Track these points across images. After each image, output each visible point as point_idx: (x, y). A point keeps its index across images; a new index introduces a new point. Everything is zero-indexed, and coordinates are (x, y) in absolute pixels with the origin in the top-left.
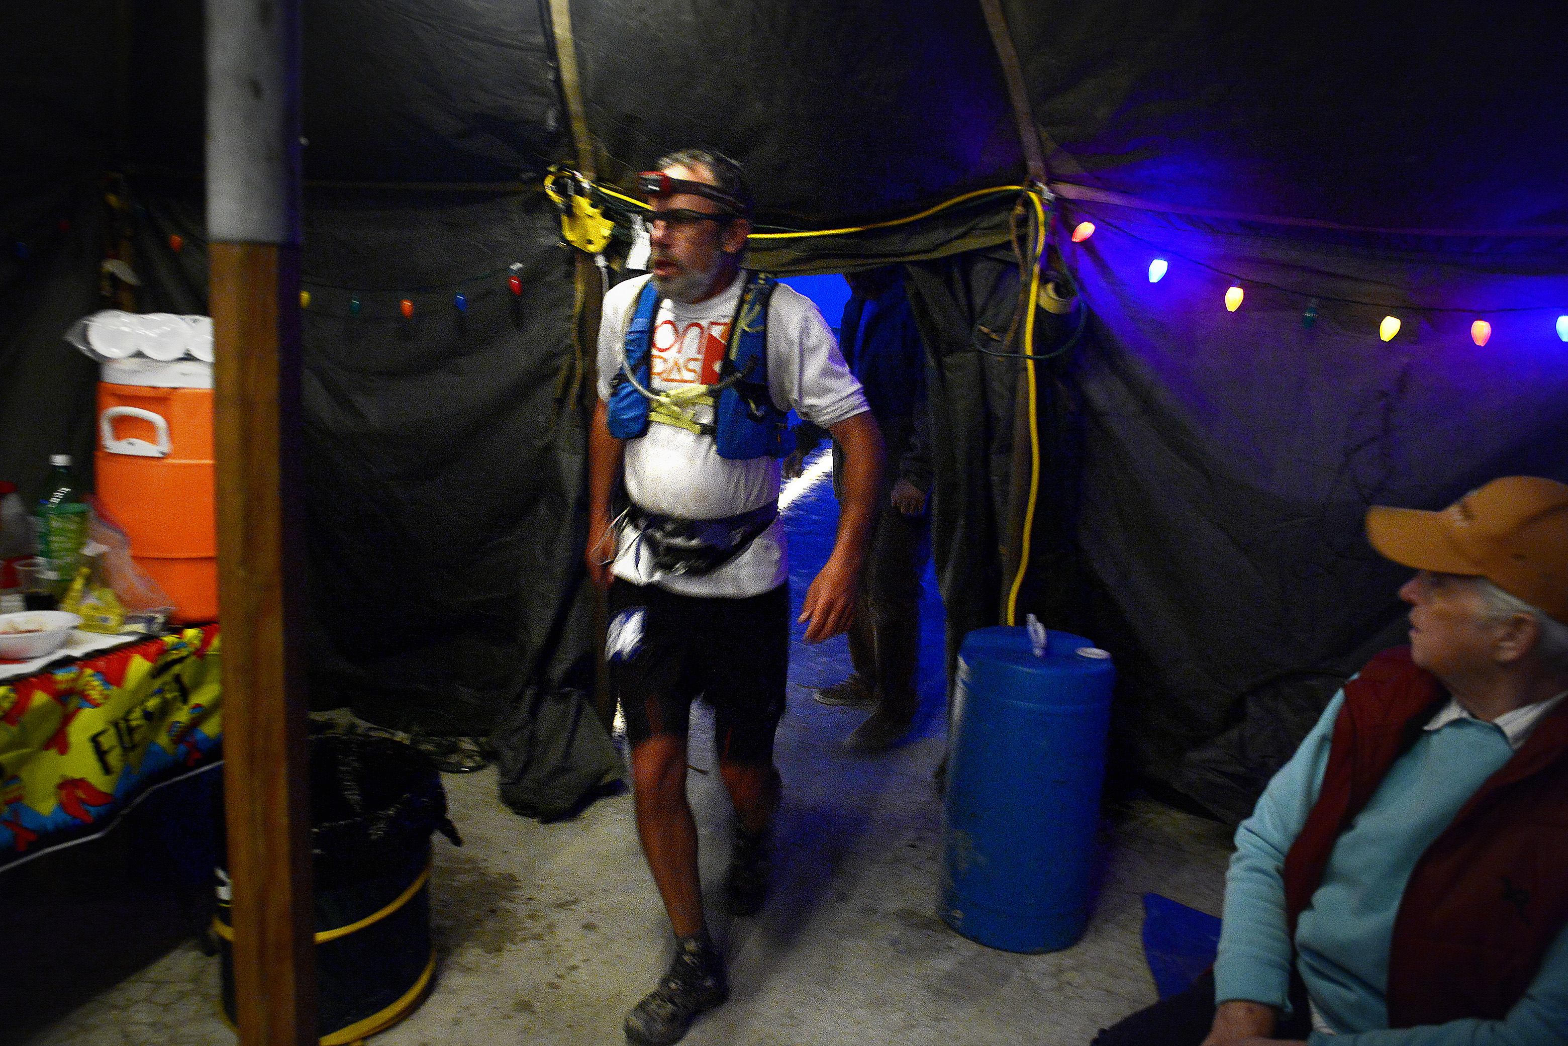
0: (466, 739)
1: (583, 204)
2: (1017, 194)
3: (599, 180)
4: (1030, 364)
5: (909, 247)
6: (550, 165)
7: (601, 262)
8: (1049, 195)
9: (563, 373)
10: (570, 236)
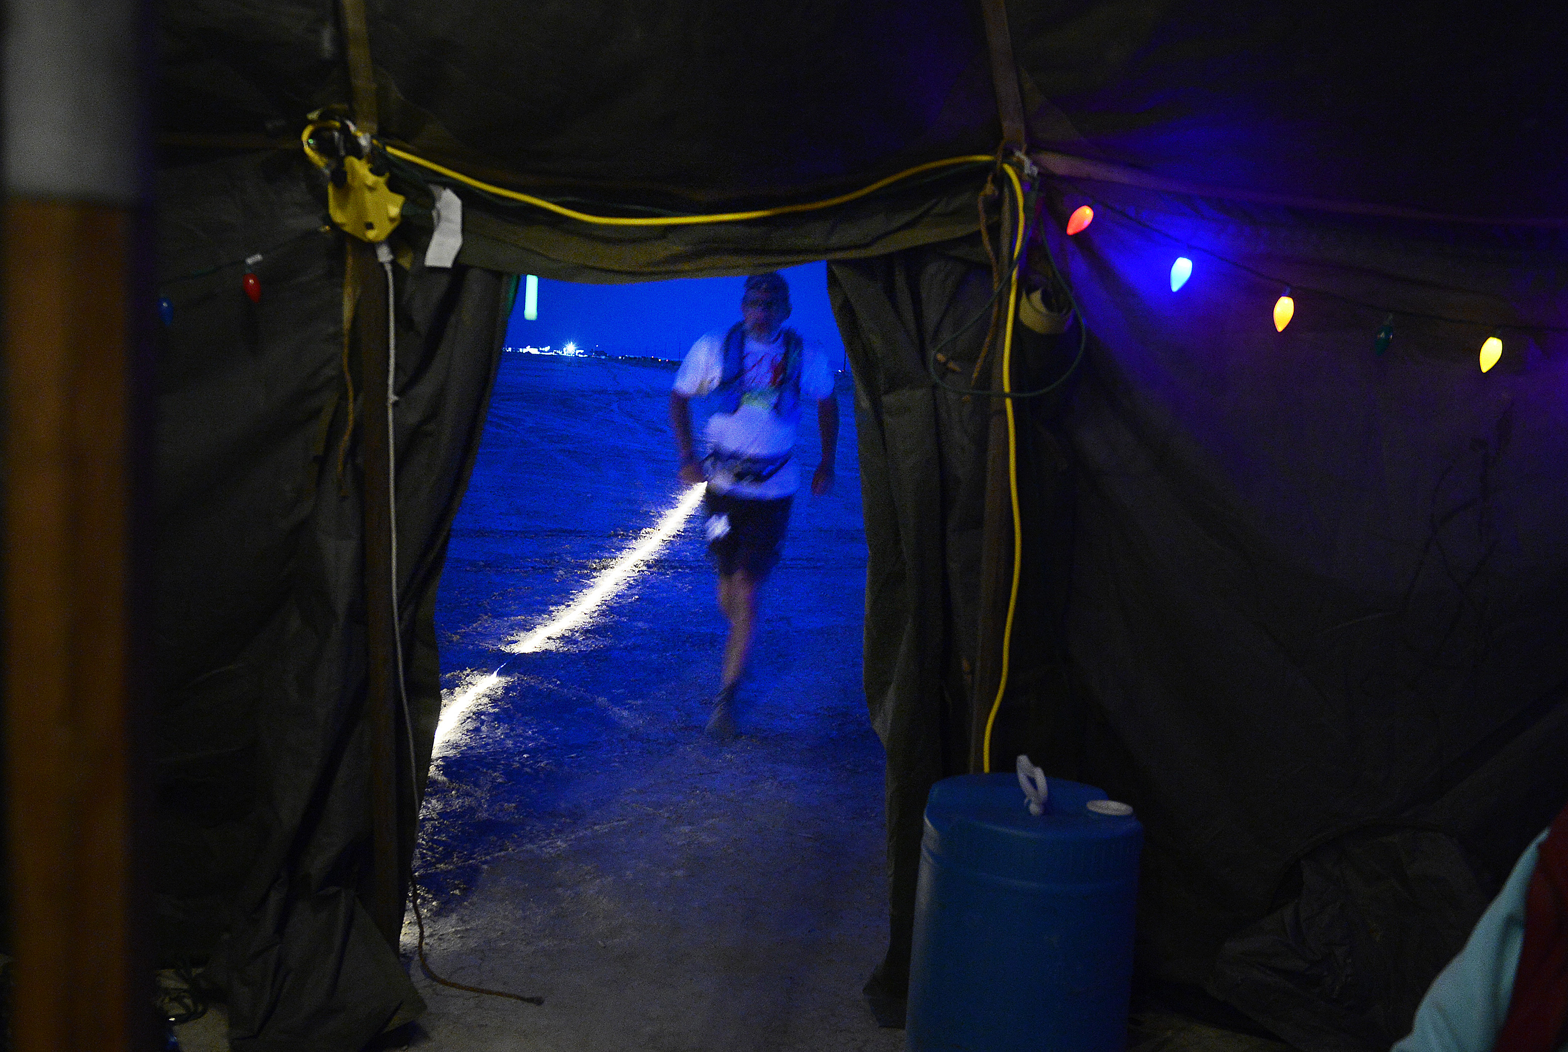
0: (169, 972)
1: (361, 169)
2: (987, 168)
3: (383, 134)
4: (1008, 402)
5: (834, 240)
6: (311, 110)
7: (384, 255)
8: (1030, 169)
9: (326, 418)
10: (338, 217)
